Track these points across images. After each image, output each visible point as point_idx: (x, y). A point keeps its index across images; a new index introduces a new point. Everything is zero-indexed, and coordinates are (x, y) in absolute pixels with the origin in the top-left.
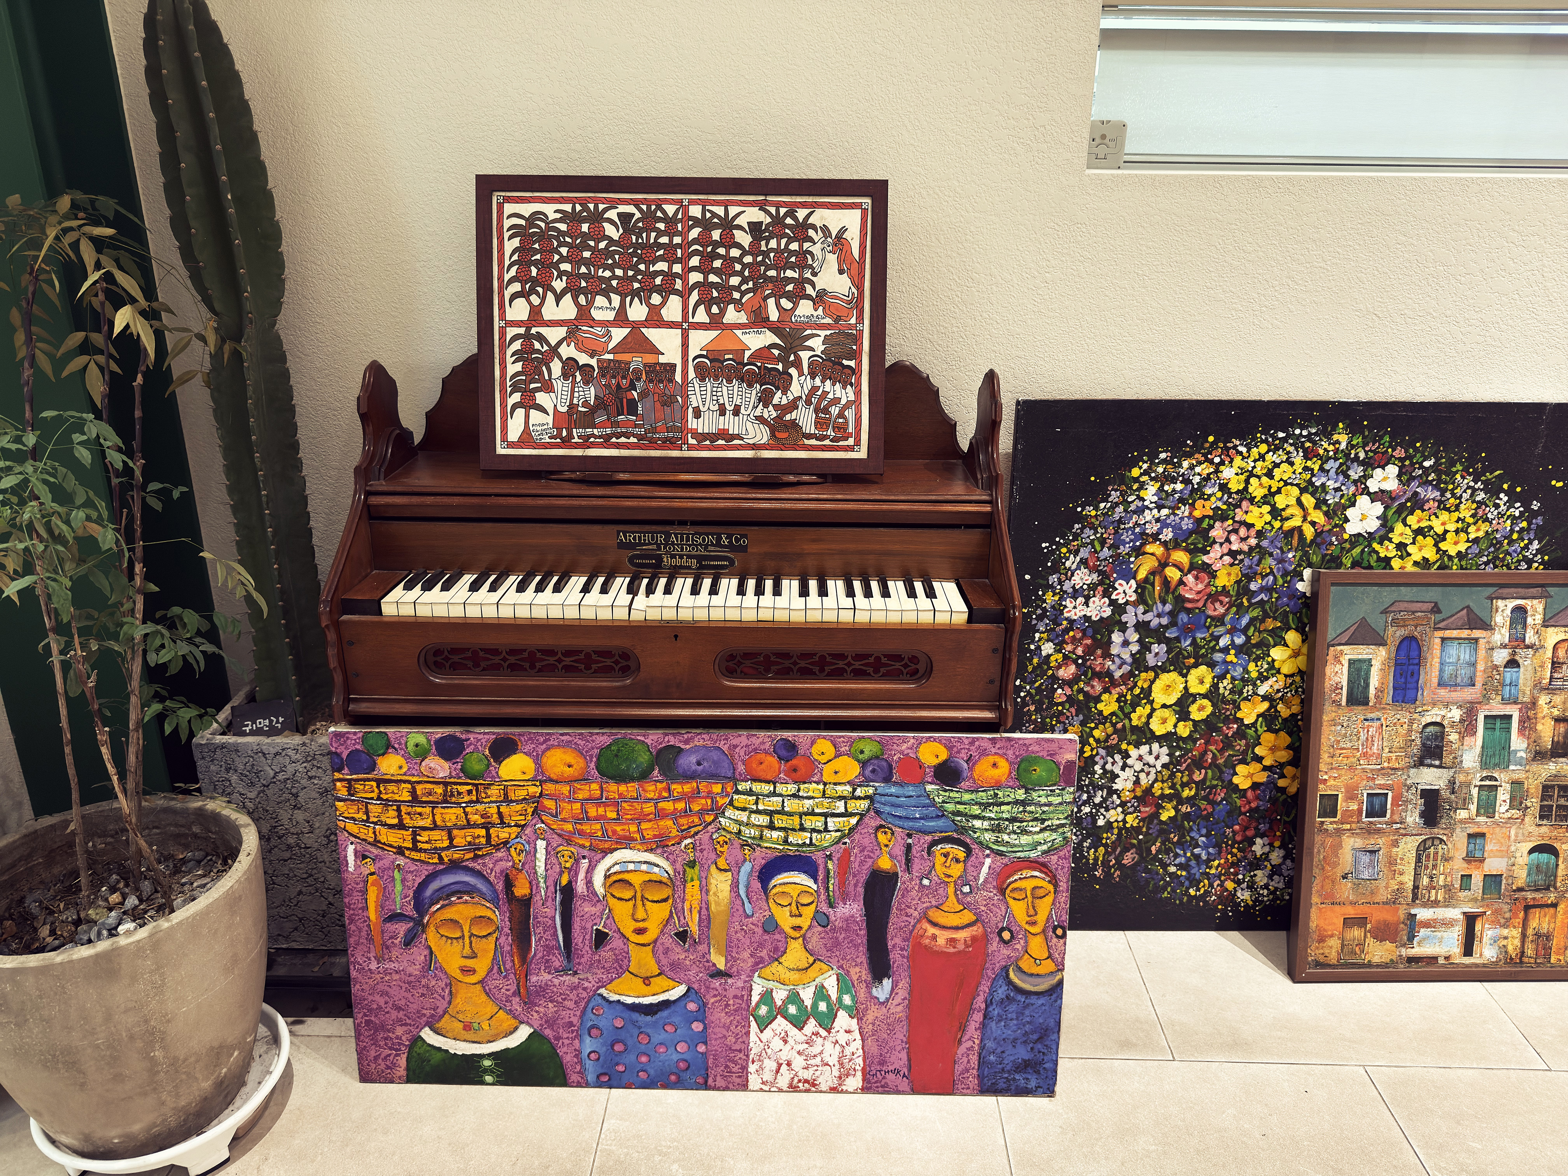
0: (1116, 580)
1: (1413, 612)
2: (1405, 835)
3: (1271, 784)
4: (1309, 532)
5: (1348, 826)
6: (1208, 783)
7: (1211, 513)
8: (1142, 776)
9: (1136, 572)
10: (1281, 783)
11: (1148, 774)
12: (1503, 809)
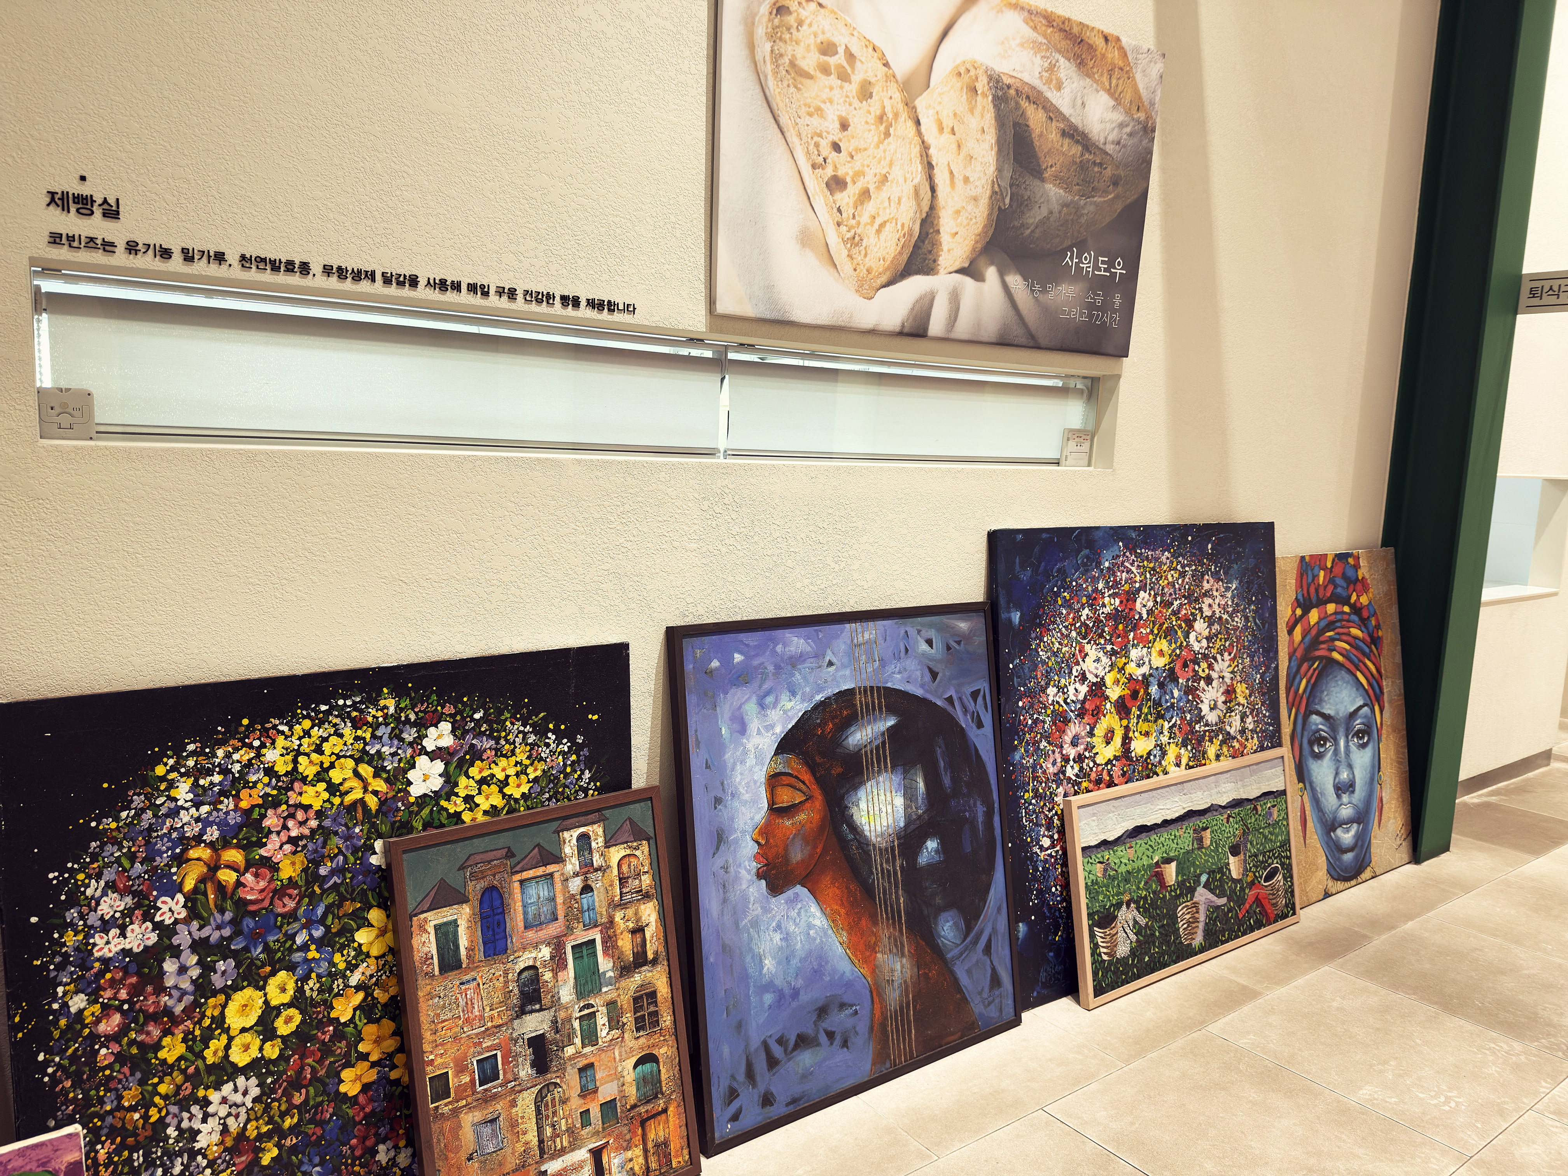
0: (157, 898)
1: (489, 862)
2: (520, 1092)
3: (383, 1079)
4: (372, 802)
5: (464, 1102)
6: (312, 1103)
7: (260, 801)
8: (231, 1121)
9: (182, 883)
10: (394, 1075)
11: (237, 1116)
12: (604, 1033)
